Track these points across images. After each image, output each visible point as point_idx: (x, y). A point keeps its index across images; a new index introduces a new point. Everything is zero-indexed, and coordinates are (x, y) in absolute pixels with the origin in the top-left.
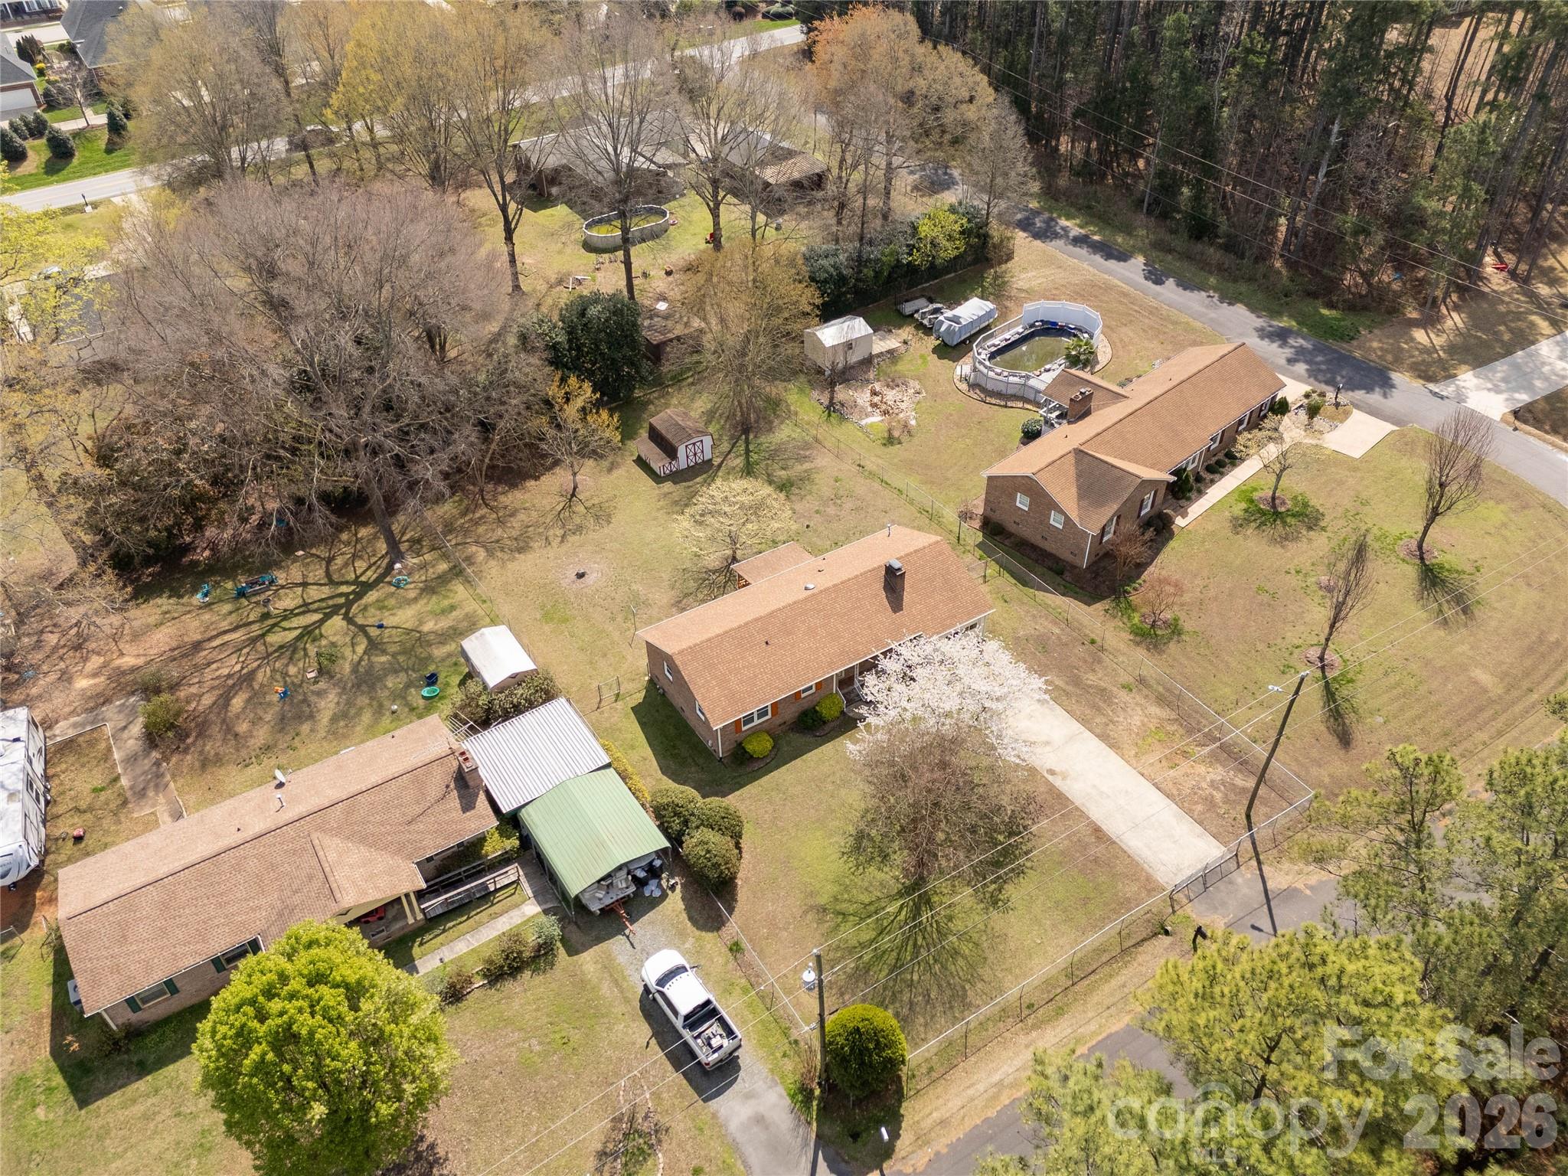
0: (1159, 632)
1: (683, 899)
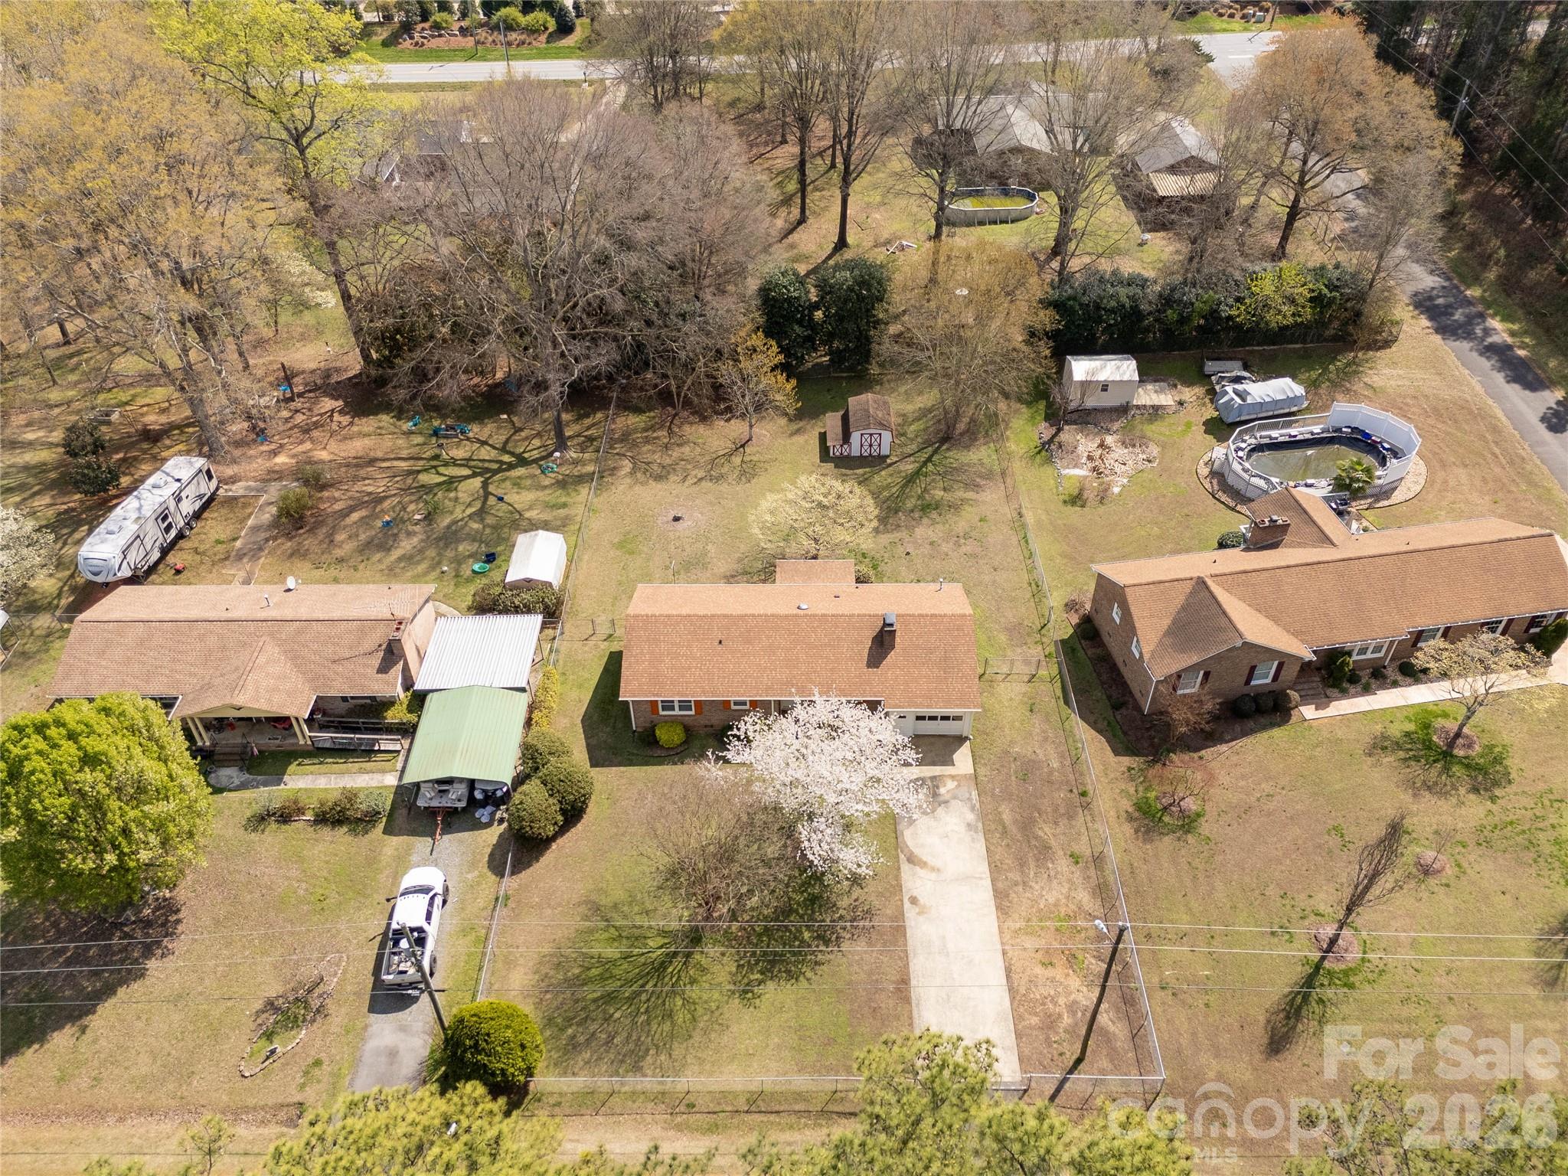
0: (1166, 819)
1: (501, 835)
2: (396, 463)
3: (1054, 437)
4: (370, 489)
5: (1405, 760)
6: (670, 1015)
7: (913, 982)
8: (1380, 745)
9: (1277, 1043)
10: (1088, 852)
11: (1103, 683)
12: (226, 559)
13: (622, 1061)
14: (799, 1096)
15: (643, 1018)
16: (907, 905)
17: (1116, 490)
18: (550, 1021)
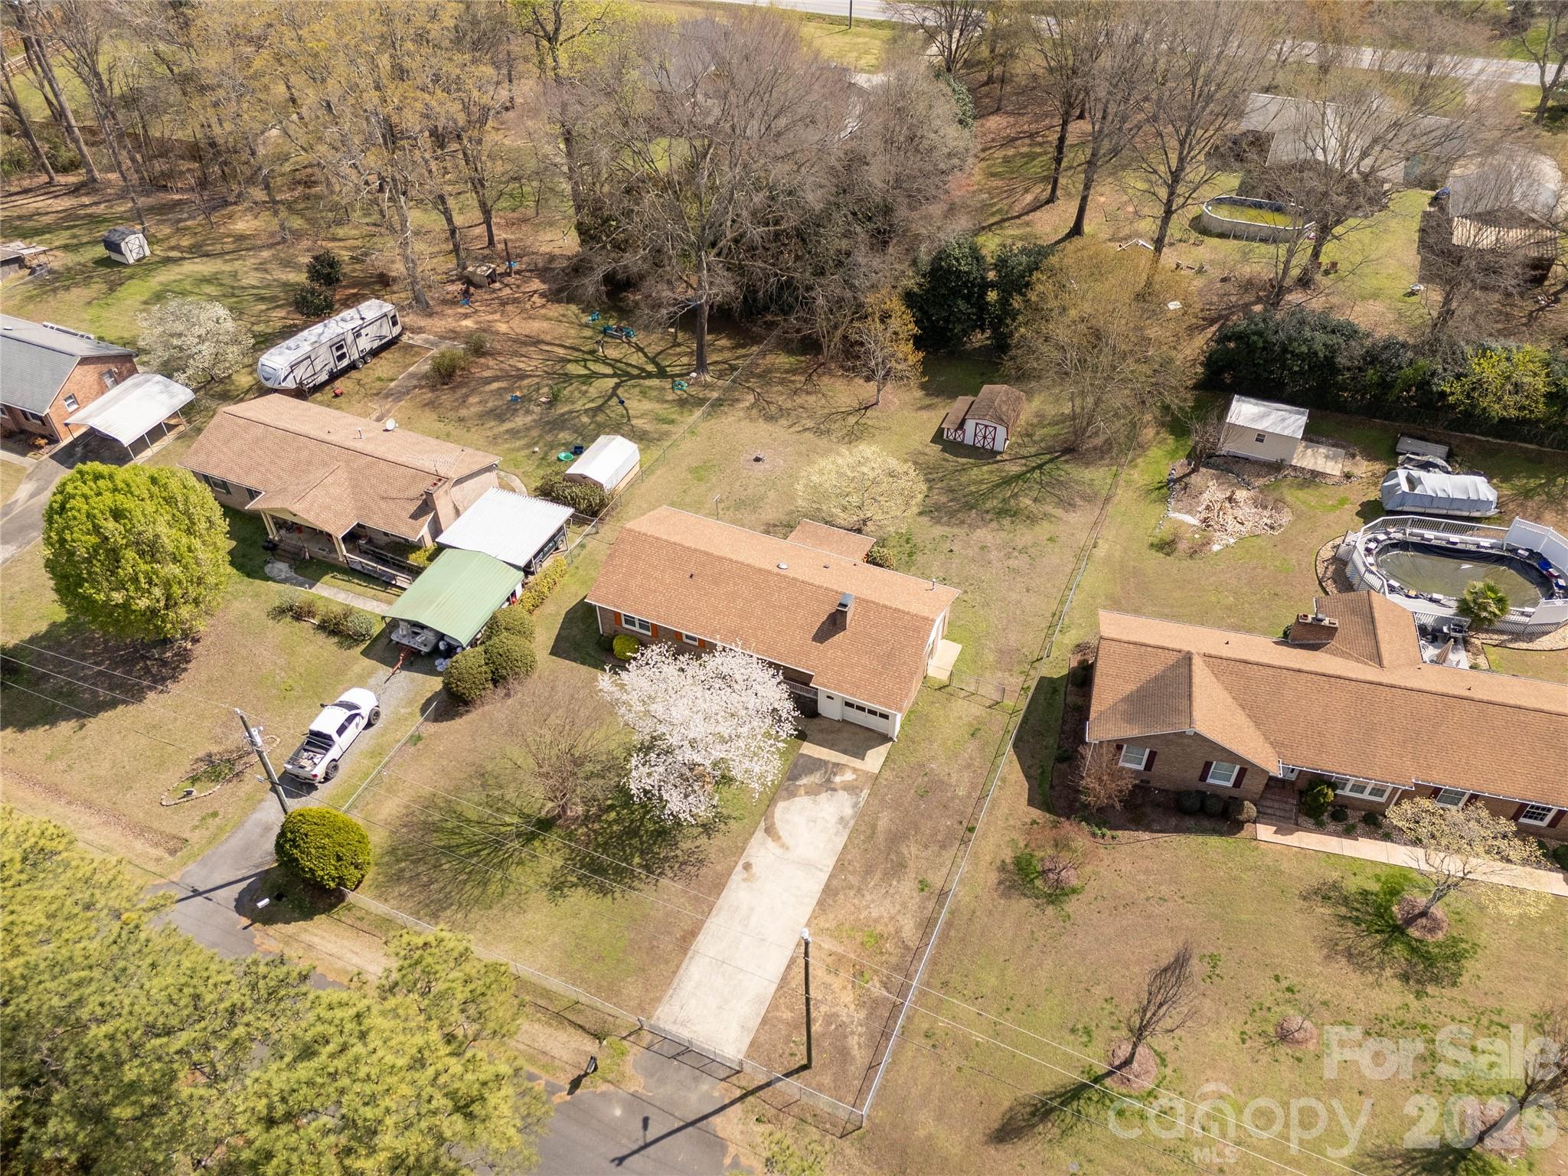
0: (1038, 883)
1: (443, 687)
2: (556, 349)
3: (1185, 476)
4: (521, 366)
5: (1344, 918)
6: (485, 883)
7: (700, 937)
8: (1325, 893)
9: (1007, 1132)
10: (939, 885)
11: (1063, 732)
12: (377, 394)
13: (428, 906)
14: (547, 994)
15: (465, 877)
16: (739, 867)
17: (1216, 548)
18: (393, 851)
